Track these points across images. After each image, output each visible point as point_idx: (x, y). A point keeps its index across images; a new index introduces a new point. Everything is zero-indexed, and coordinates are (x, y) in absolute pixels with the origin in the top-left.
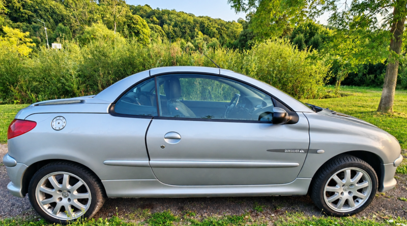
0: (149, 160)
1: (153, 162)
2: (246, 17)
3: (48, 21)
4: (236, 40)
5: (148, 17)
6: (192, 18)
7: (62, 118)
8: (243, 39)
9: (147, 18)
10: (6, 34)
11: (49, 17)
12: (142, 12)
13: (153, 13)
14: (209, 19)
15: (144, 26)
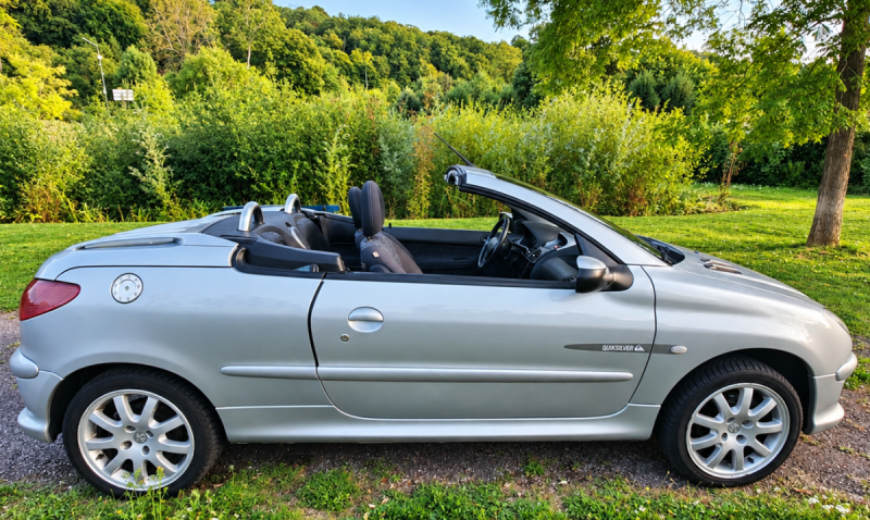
0: (317, 365)
1: (324, 369)
2: (530, 34)
3: (105, 40)
4: (507, 82)
5: (320, 32)
6: (414, 35)
7: (132, 277)
8: (523, 83)
9: (317, 34)
10: (14, 69)
11: (109, 31)
12: (306, 23)
13: (331, 24)
14: (450, 37)
15: (312, 52)
